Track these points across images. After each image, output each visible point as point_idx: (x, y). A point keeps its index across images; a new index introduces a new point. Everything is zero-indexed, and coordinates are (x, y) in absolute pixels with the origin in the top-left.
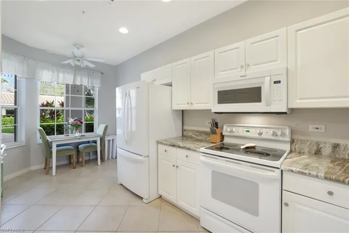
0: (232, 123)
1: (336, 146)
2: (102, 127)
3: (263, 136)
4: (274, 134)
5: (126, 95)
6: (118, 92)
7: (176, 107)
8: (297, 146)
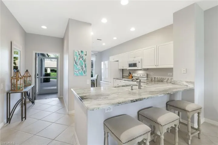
0: (134, 73)
1: (155, 78)
2: (96, 75)
3: (141, 76)
4: (143, 75)
5: (105, 64)
6: (102, 63)
7: (120, 68)
8: (148, 78)
